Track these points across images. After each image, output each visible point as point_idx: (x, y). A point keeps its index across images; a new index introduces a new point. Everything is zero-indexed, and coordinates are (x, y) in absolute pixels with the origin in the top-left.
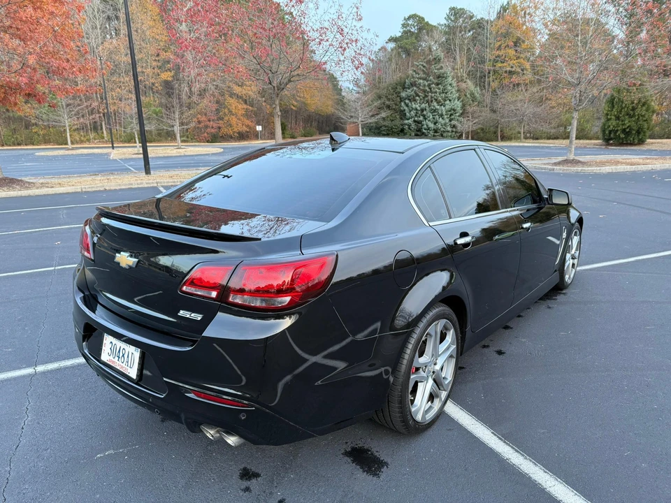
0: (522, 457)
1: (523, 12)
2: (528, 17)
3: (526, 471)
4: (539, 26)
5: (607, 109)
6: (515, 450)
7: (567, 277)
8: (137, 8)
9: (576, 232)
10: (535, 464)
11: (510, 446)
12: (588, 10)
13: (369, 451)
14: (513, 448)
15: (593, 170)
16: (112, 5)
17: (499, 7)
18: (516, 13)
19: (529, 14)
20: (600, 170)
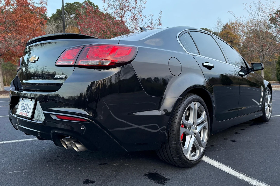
0: (251, 179)
1: (233, 28)
2: (235, 30)
3: (254, 184)
4: (241, 33)
5: (277, 66)
6: (246, 176)
7: (267, 115)
8: (70, 30)
9: (268, 92)
10: (259, 182)
11: (243, 174)
12: (263, 26)
13: (159, 174)
14: (245, 175)
15: (275, 89)
16: (60, 30)
17: (222, 26)
18: (230, 29)
19: (236, 29)
20: (278, 89)
